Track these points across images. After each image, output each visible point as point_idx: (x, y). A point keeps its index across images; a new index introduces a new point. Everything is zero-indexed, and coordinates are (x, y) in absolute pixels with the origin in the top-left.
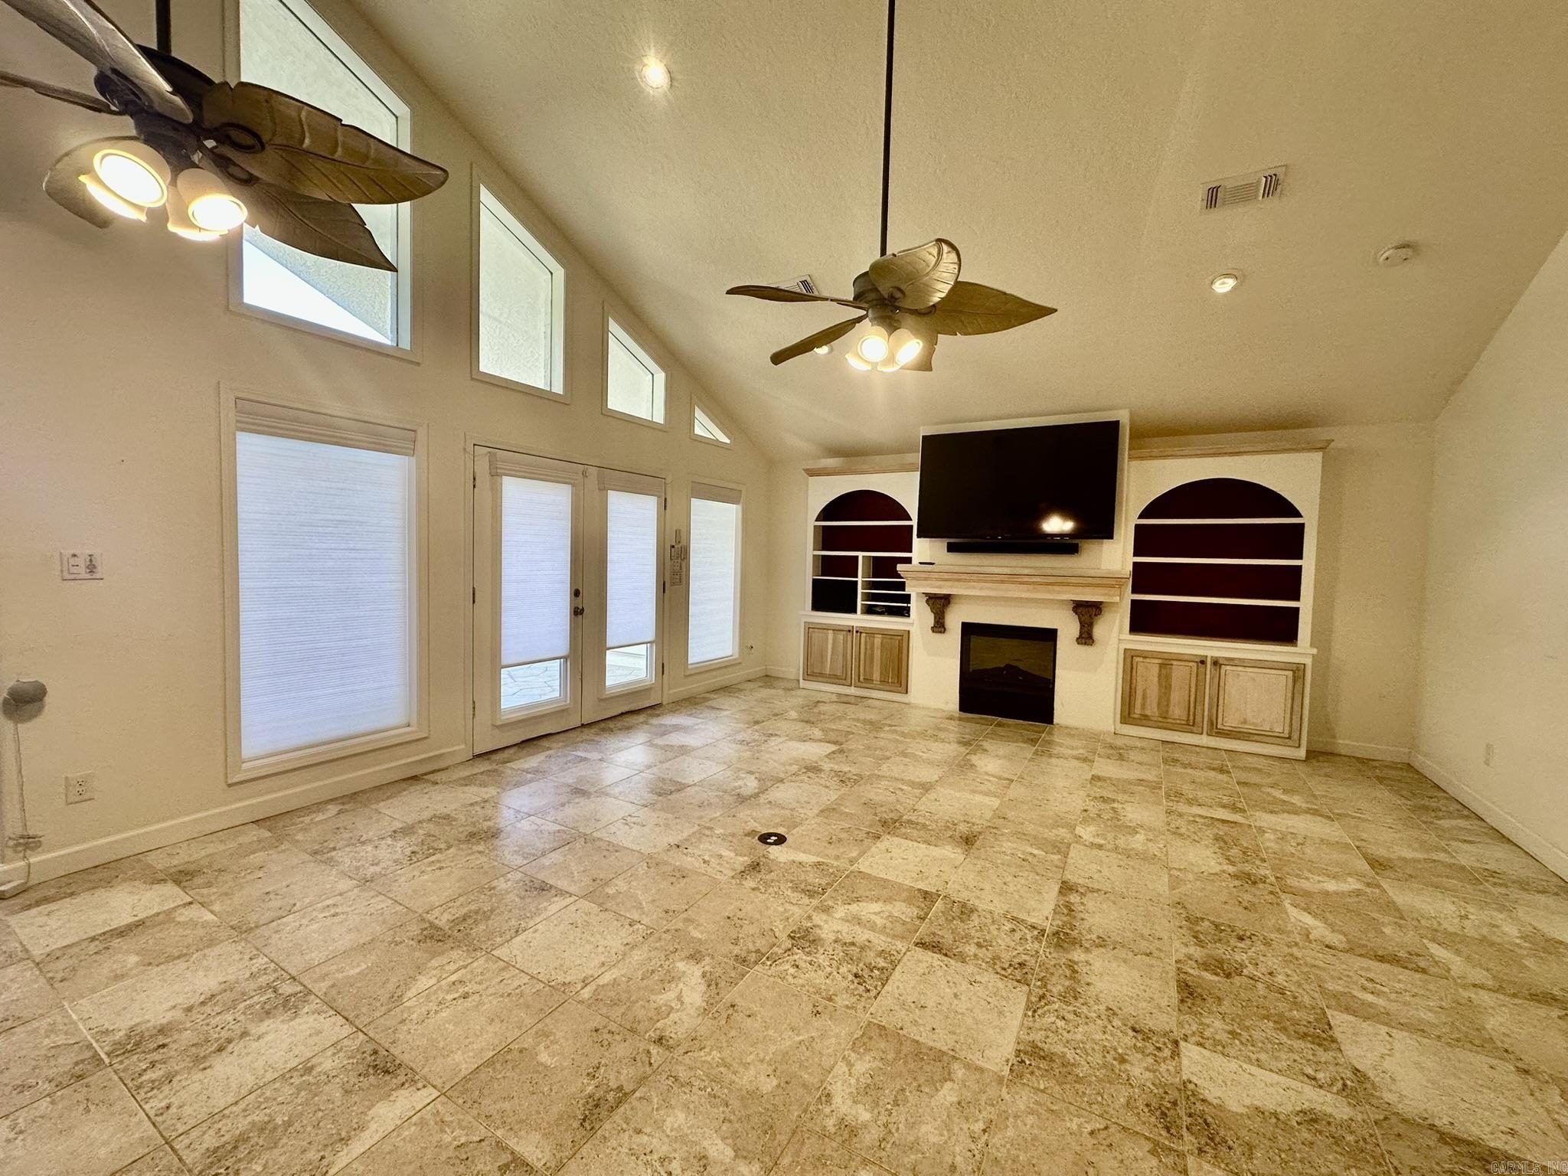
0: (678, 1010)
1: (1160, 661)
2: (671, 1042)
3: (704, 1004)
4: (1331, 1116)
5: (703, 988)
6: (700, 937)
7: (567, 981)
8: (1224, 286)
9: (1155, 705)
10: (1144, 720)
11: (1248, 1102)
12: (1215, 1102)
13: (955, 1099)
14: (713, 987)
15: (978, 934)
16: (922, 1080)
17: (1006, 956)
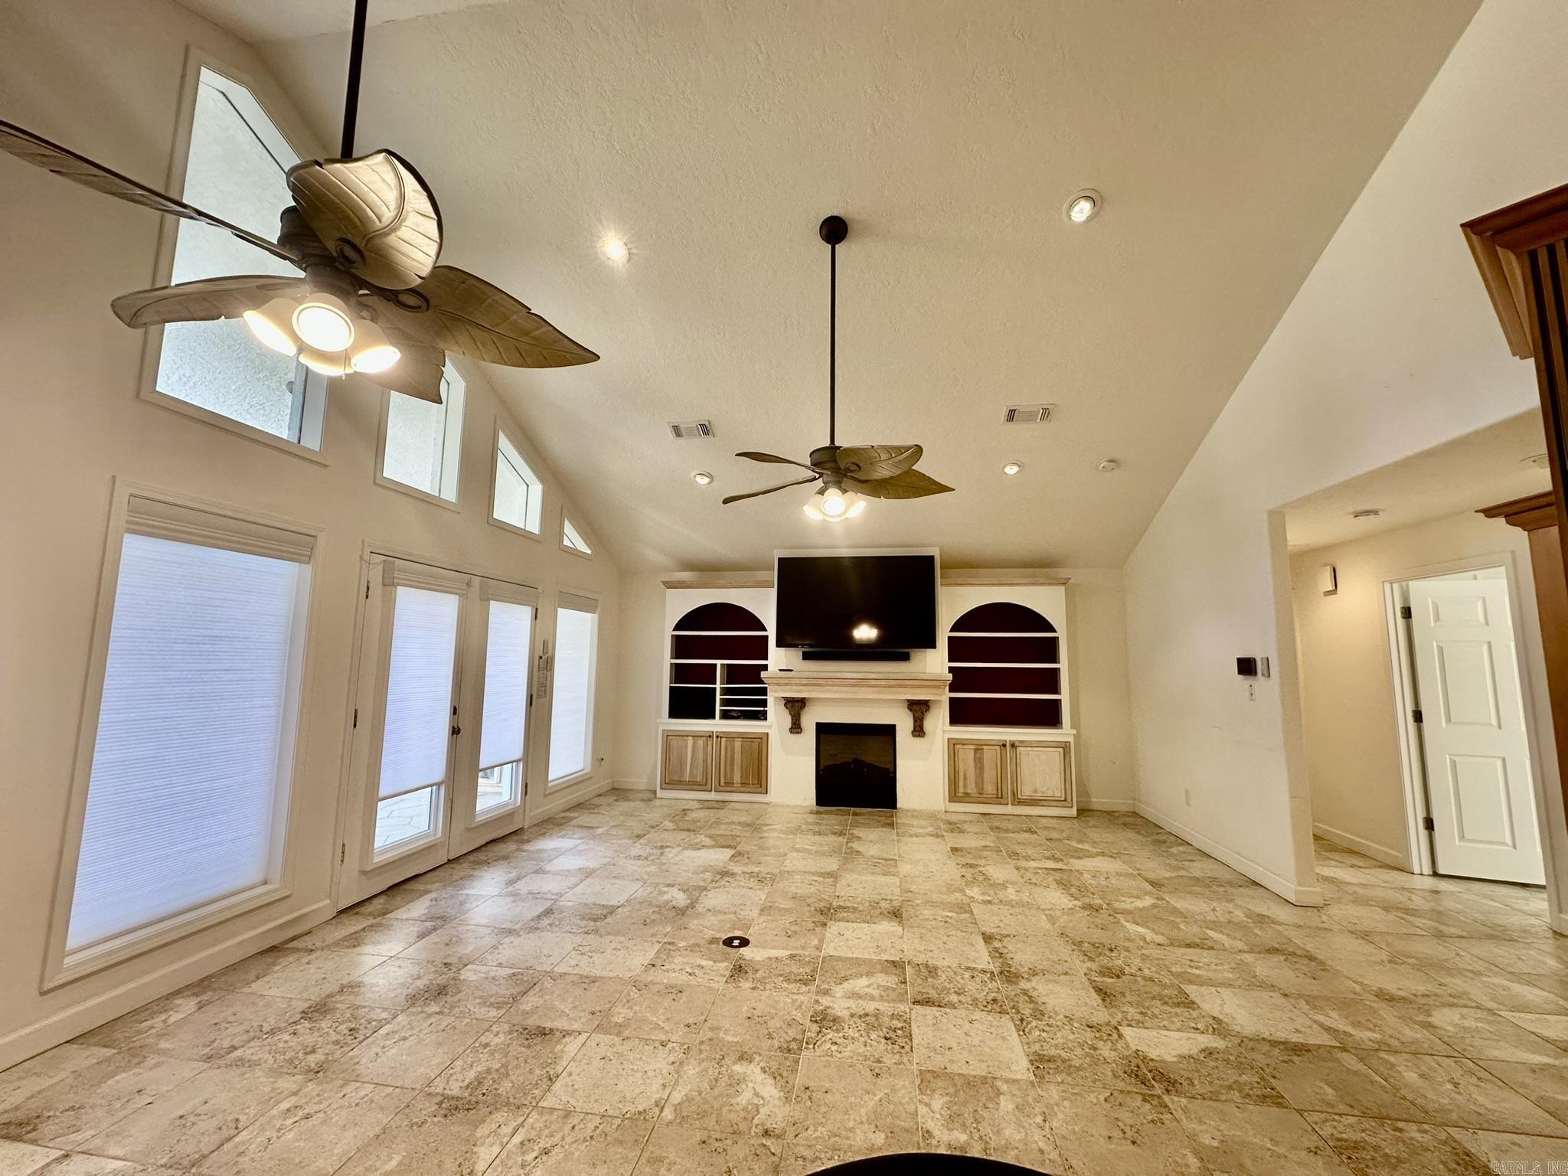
0: (764, 1105)
1: (974, 747)
2: (777, 1132)
3: (782, 1094)
4: (1216, 1048)
5: (770, 1081)
6: (736, 1040)
7: (641, 1109)
8: (1012, 470)
9: (973, 785)
10: (966, 798)
11: (1174, 1053)
12: (1158, 1058)
13: (1013, 1106)
14: (779, 1078)
15: (951, 985)
16: (984, 1099)
17: (981, 996)
